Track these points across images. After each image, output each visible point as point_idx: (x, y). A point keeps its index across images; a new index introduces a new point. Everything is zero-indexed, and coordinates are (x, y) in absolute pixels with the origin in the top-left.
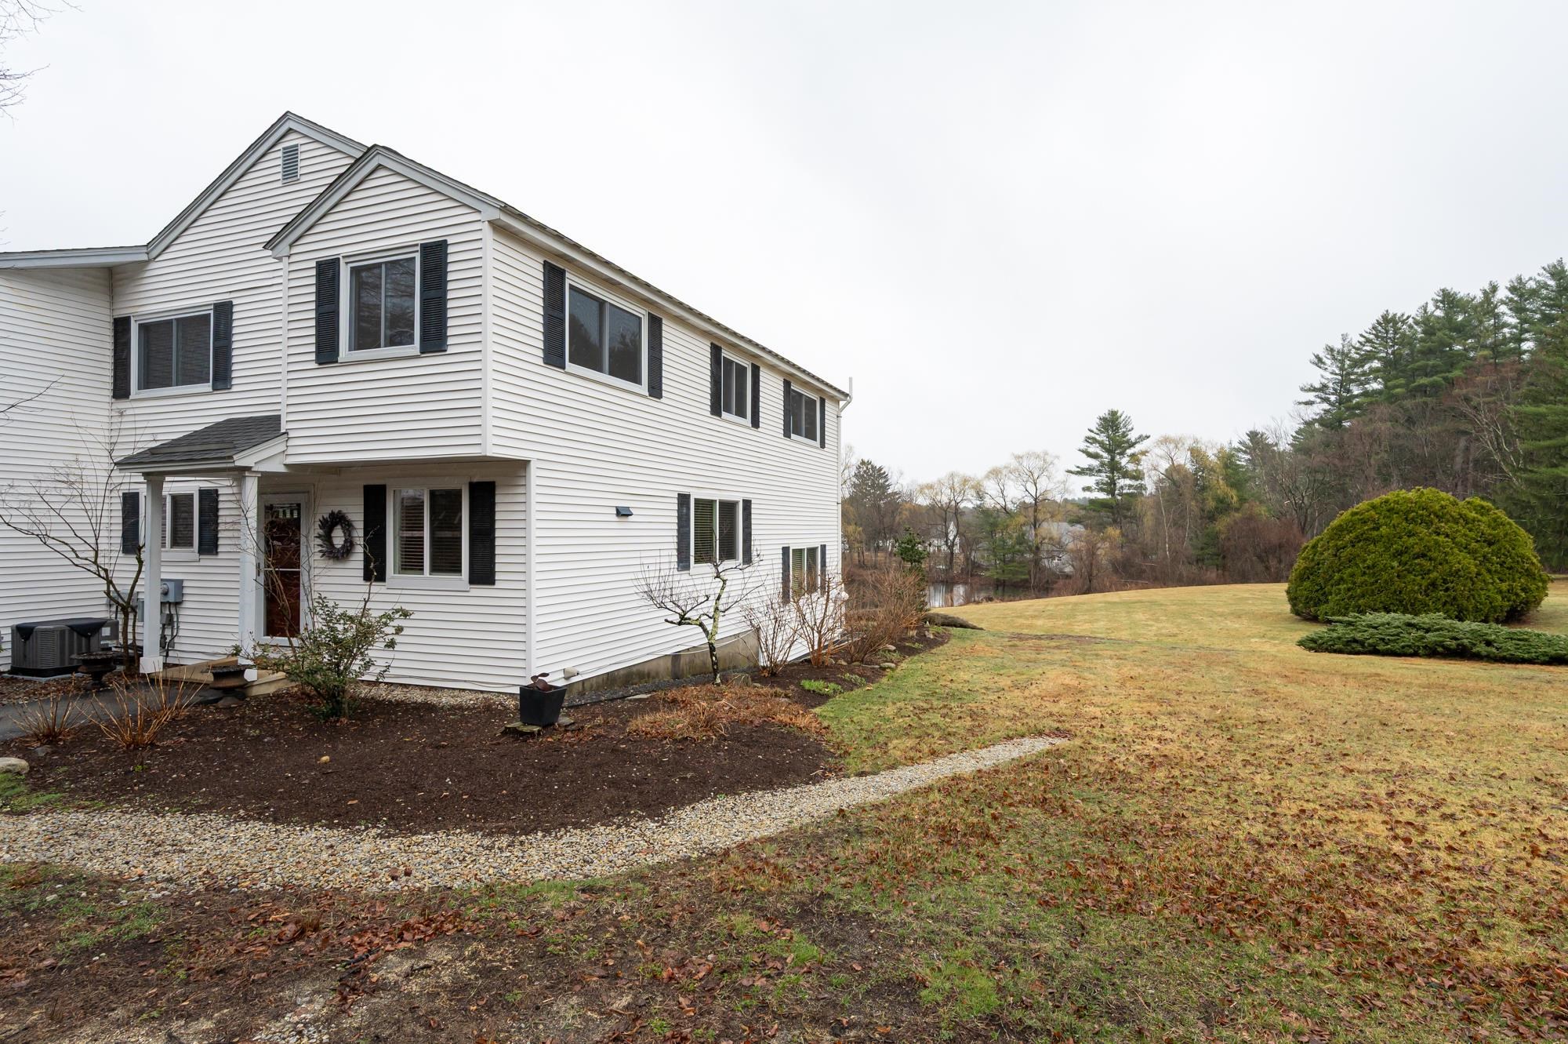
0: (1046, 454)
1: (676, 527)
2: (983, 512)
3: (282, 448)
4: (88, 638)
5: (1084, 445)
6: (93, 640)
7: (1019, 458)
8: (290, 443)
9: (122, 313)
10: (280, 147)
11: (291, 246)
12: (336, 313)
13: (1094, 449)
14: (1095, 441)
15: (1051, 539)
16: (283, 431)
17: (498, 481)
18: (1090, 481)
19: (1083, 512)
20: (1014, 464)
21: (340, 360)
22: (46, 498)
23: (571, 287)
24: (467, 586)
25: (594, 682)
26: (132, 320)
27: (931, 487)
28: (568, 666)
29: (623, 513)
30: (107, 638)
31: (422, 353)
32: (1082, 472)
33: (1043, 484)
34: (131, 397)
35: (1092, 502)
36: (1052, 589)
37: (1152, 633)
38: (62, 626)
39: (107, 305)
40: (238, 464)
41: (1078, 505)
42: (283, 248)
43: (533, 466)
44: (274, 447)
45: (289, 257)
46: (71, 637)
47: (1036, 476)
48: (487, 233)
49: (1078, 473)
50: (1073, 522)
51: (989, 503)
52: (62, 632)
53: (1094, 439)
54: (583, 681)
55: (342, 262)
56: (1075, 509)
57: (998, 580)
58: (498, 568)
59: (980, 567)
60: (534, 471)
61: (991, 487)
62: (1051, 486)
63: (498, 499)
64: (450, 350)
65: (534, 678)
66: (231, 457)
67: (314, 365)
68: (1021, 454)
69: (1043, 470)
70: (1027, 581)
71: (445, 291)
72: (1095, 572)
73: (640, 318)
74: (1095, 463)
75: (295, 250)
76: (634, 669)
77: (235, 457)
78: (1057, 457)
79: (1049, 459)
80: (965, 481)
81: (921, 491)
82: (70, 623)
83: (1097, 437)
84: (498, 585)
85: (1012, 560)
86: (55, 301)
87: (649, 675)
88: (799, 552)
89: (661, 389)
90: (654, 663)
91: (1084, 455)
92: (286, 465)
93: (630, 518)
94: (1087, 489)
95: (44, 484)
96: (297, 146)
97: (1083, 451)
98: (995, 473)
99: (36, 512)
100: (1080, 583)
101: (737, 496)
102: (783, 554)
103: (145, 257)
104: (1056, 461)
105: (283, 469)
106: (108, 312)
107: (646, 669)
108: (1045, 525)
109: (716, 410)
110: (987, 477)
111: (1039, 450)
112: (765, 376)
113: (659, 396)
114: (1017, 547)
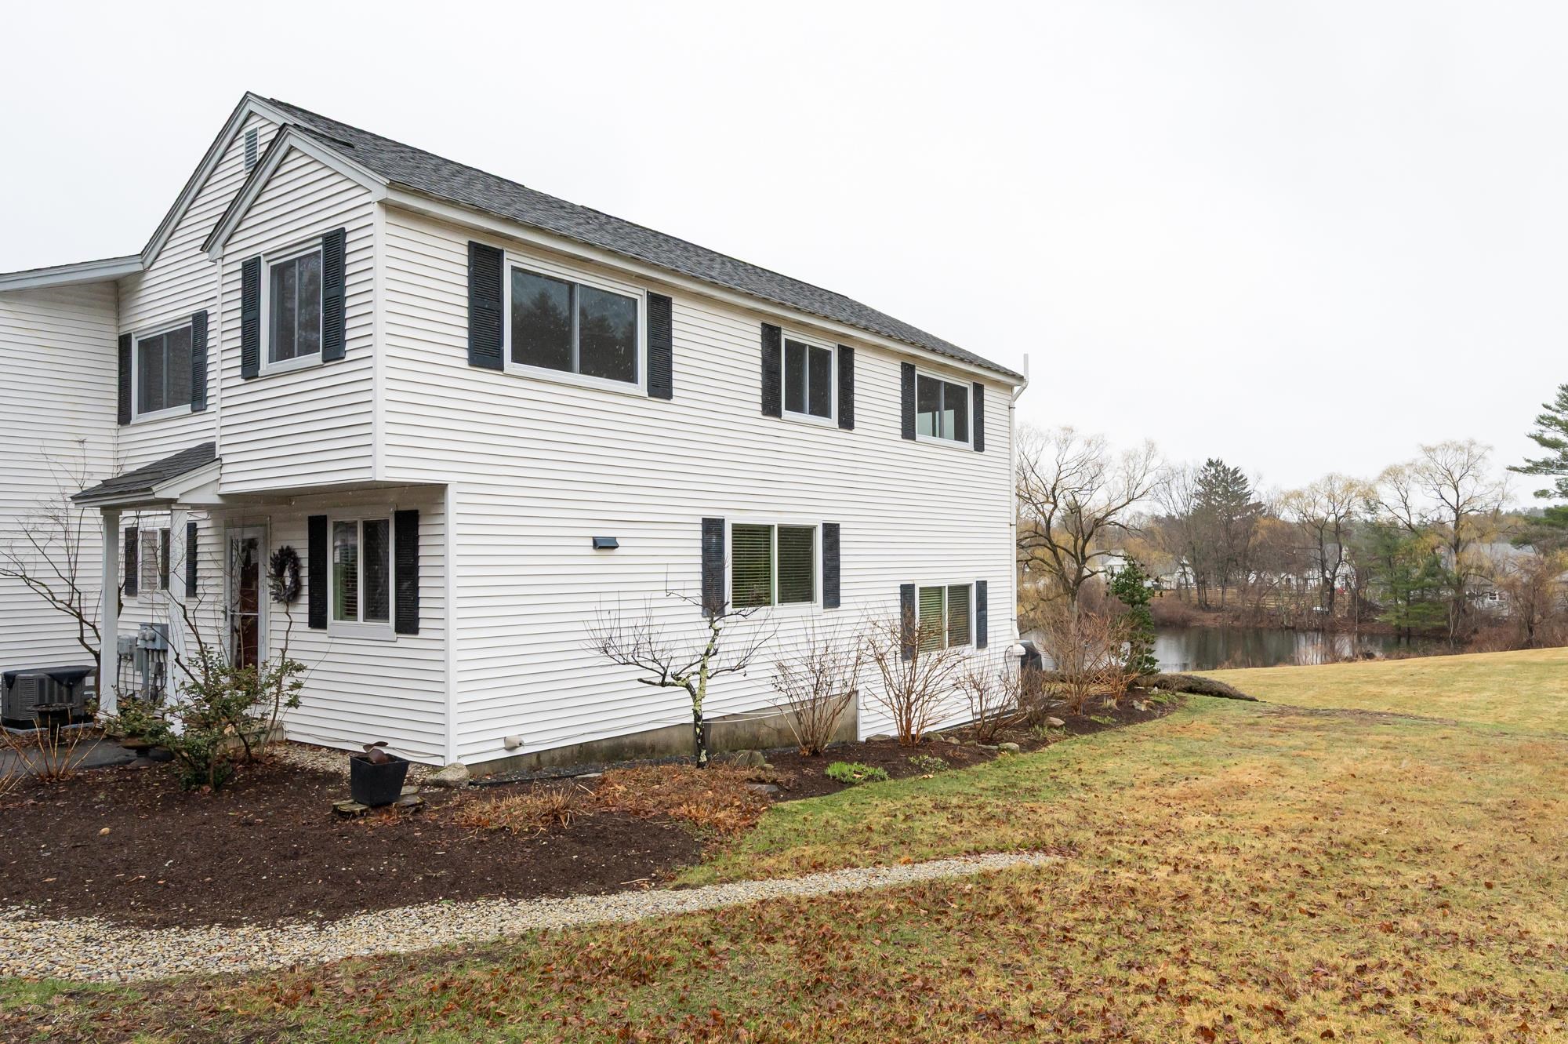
0: (1472, 443)
1: (700, 560)
2: (1376, 528)
3: (215, 475)
4: (70, 688)
5: (1536, 429)
6: (76, 692)
7: (1429, 450)
8: (225, 470)
9: (124, 330)
10: (242, 133)
11: (224, 246)
12: (257, 319)
13: (1550, 434)
14: (1554, 421)
15: (1480, 568)
16: (217, 457)
17: (420, 508)
18: (1548, 481)
19: (1534, 529)
20: (1422, 459)
21: (261, 373)
22: (33, 535)
23: (514, 269)
24: (394, 635)
25: (557, 754)
26: (133, 336)
27: (1300, 495)
28: (511, 734)
29: (605, 545)
30: (90, 688)
31: (325, 361)
32: (1534, 468)
33: (1468, 487)
34: (132, 423)
35: (1549, 512)
36: (1471, 642)
37: (1554, 711)
38: (42, 674)
39: (114, 322)
40: (158, 496)
41: (1526, 518)
42: (217, 250)
43: (451, 493)
44: (204, 476)
45: (222, 259)
46: (51, 688)
47: (1456, 476)
48: (379, 217)
49: (1528, 470)
50: (1521, 542)
51: (1384, 516)
52: (41, 682)
53: (1554, 418)
54: (539, 754)
55: (263, 261)
56: (1521, 523)
57: (1398, 627)
58: (422, 614)
59: (1374, 609)
60: (452, 496)
61: (1388, 494)
62: (1478, 491)
63: (421, 531)
64: (349, 357)
65: (367, 747)
66: (149, 489)
67: (242, 381)
68: (1432, 444)
69: (1467, 467)
70: (1445, 630)
71: (343, 288)
72: (1537, 617)
73: (635, 301)
74: (1554, 455)
75: (228, 250)
76: (627, 741)
77: (154, 489)
78: (1490, 448)
79: (1476, 451)
80: (1351, 486)
81: (1286, 503)
82: (49, 672)
83: (1559, 416)
84: (422, 634)
85: (1421, 600)
86: (58, 321)
87: (653, 748)
88: (933, 593)
89: (670, 387)
90: (664, 733)
91: (1535, 443)
92: (221, 496)
93: (617, 551)
94: (1543, 494)
95: (33, 520)
96: (256, 130)
97: (1535, 437)
98: (1393, 474)
99: (16, 551)
100: (1513, 632)
101: (813, 518)
102: (903, 594)
103: (139, 268)
104: (1488, 453)
105: (217, 501)
106: (114, 329)
107: (648, 740)
108: (1472, 548)
109: (771, 407)
110: (1381, 479)
111: (1461, 439)
112: (863, 362)
113: (668, 395)
114: (1429, 580)
